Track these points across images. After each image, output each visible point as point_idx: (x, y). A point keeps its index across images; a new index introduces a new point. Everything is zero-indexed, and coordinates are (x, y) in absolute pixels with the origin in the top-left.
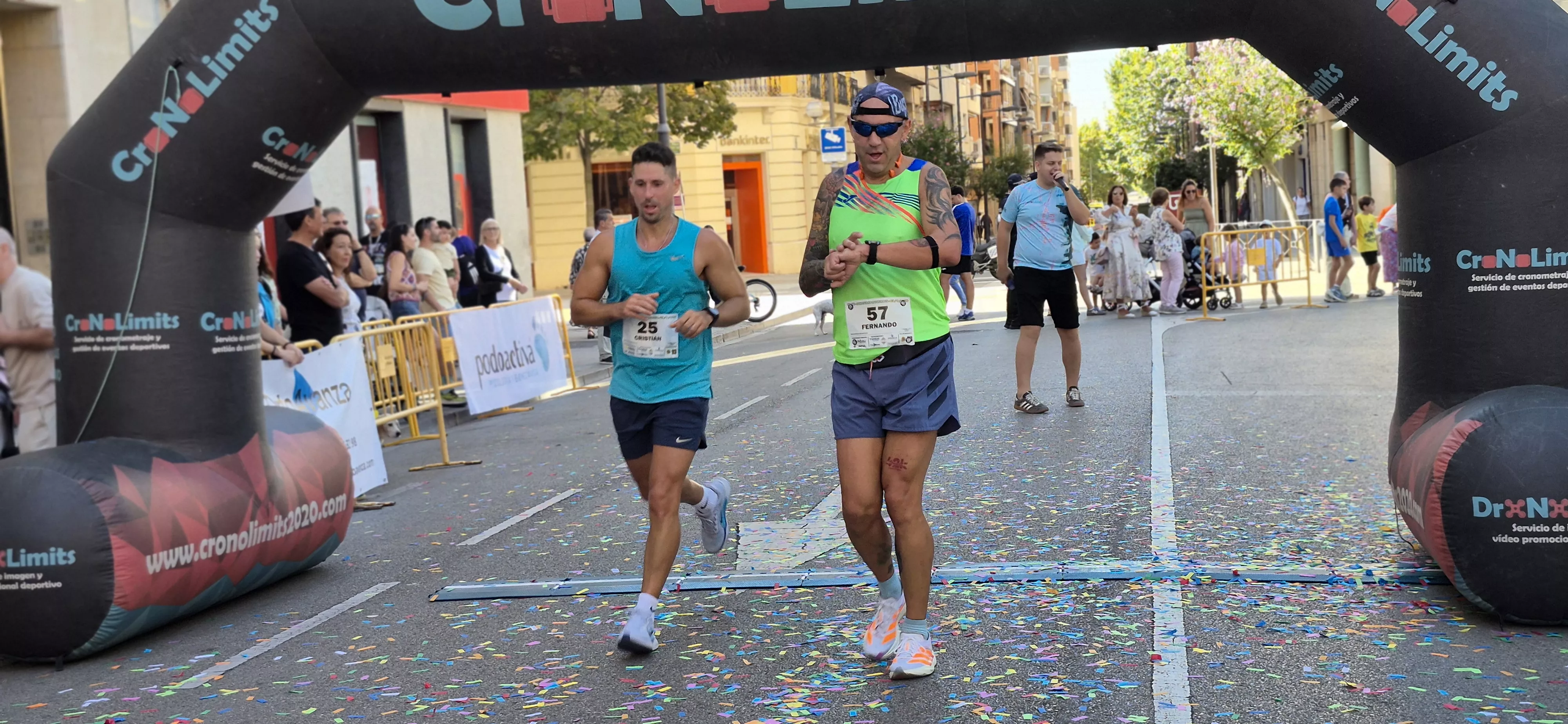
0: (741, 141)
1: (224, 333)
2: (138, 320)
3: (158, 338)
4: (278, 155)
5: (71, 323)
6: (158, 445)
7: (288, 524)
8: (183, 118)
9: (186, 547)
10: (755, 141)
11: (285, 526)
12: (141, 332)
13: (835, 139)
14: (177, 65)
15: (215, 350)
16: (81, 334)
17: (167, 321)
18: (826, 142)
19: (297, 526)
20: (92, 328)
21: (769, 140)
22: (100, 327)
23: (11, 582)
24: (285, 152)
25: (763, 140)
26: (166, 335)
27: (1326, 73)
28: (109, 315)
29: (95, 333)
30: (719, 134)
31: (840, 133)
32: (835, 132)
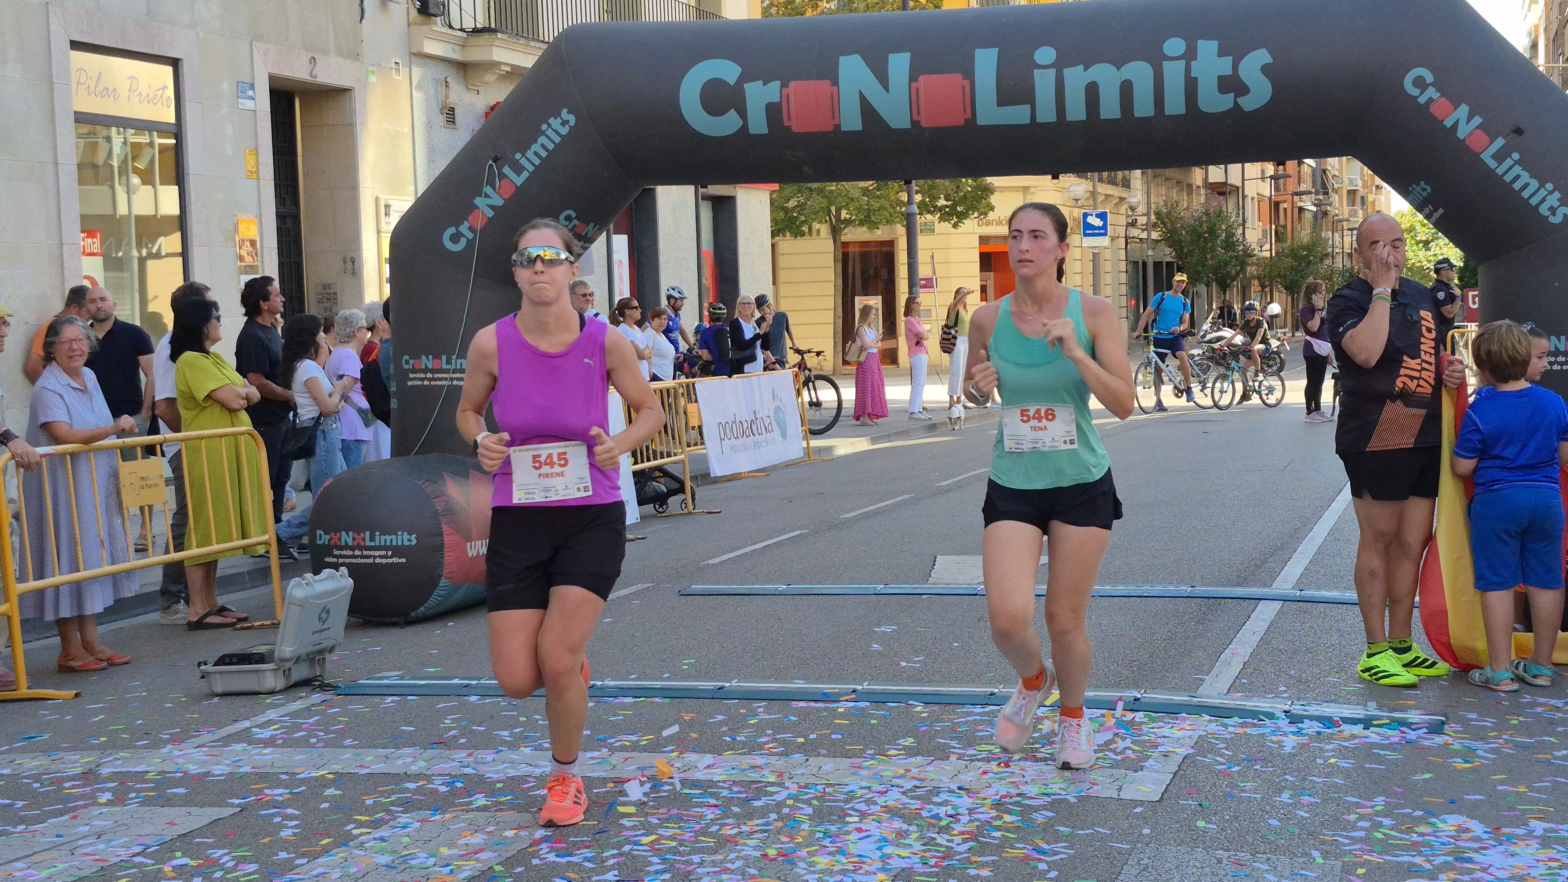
0: (996, 223)
2: (459, 361)
5: (407, 362)
8: (499, 202)
13: (1098, 222)
14: (496, 160)
16: (414, 371)
18: (1087, 226)
20: (423, 367)
22: (430, 367)
23: (369, 557)
24: (577, 229)
27: (1419, 188)
28: (437, 356)
29: (426, 370)
30: (976, 214)
31: (1102, 216)
32: (1097, 216)
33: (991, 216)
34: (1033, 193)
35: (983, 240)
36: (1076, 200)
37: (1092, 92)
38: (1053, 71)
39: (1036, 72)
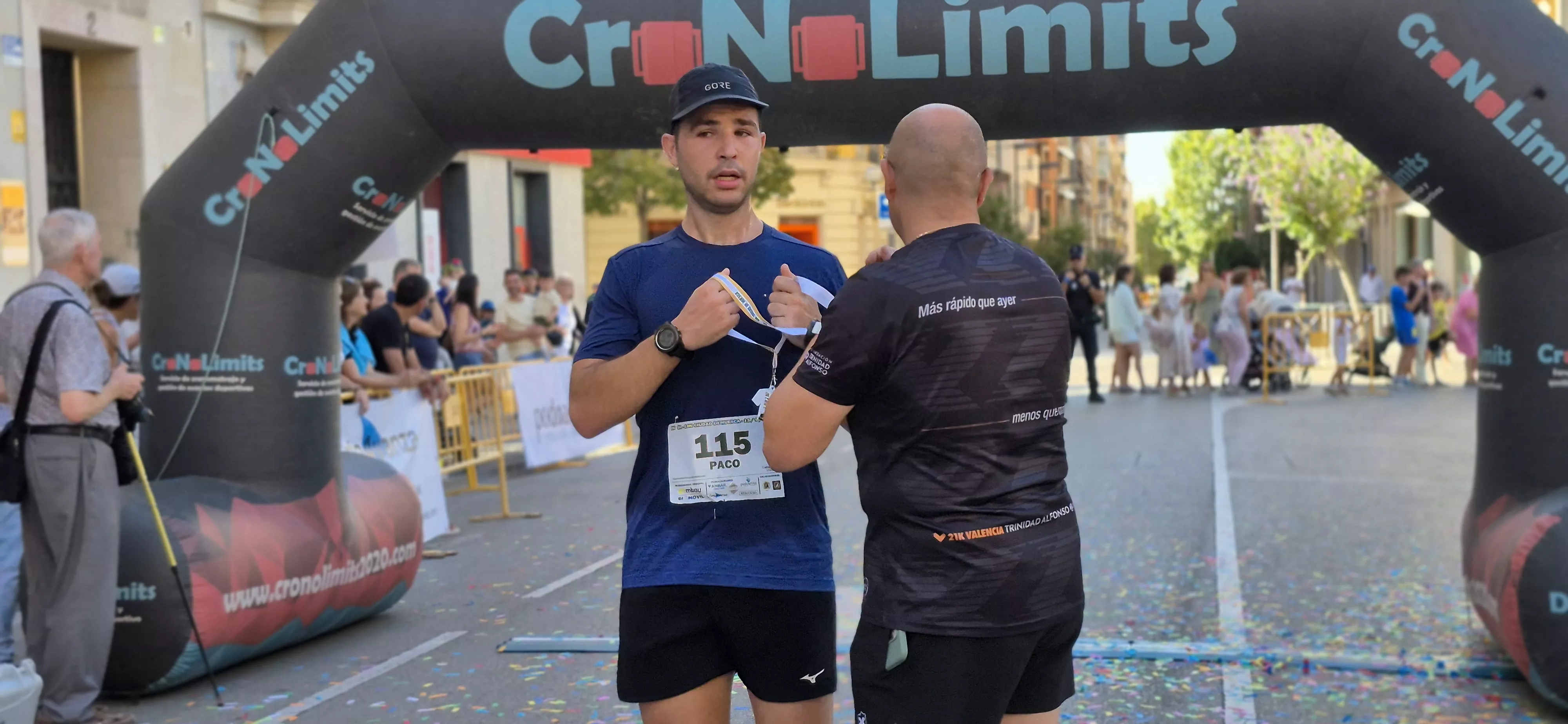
0: (798, 204)
1: (306, 377)
2: (224, 361)
3: (243, 380)
4: (367, 204)
5: (158, 362)
6: (237, 486)
7: (360, 569)
8: (276, 164)
9: (262, 588)
10: (813, 204)
11: (357, 571)
12: (227, 374)
14: (273, 113)
15: (298, 394)
16: (167, 373)
17: (252, 363)
19: (368, 571)
20: (178, 368)
21: (826, 204)
22: (187, 368)
24: (374, 202)
25: (820, 204)
26: (250, 377)
27: (1411, 162)
28: (195, 355)
29: (181, 373)
30: (776, 195)
33: (792, 197)
34: (830, 177)
35: (783, 220)
37: (1015, 39)
38: (966, 14)
39: (946, 14)
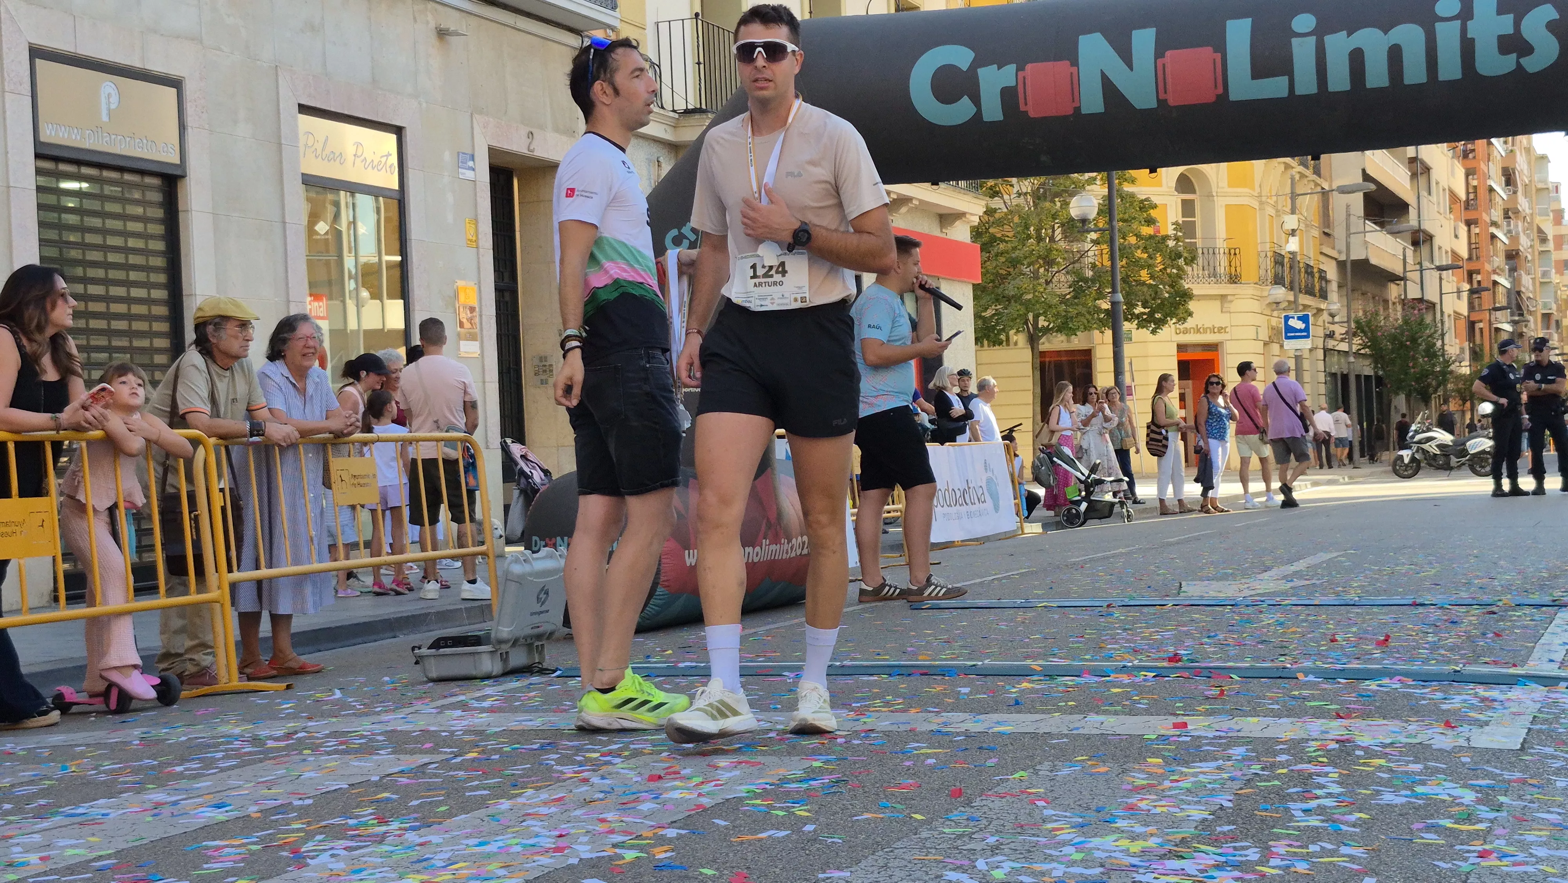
0: (1198, 331)
7: (791, 550)
10: (1213, 330)
13: (1300, 325)
18: (1289, 329)
21: (1227, 330)
25: (1221, 330)
30: (1174, 320)
31: (1304, 319)
32: (1299, 318)
33: (1190, 322)
34: (1231, 301)
35: (1181, 348)
36: (1278, 303)
38: (1313, 39)
39: (1294, 41)
